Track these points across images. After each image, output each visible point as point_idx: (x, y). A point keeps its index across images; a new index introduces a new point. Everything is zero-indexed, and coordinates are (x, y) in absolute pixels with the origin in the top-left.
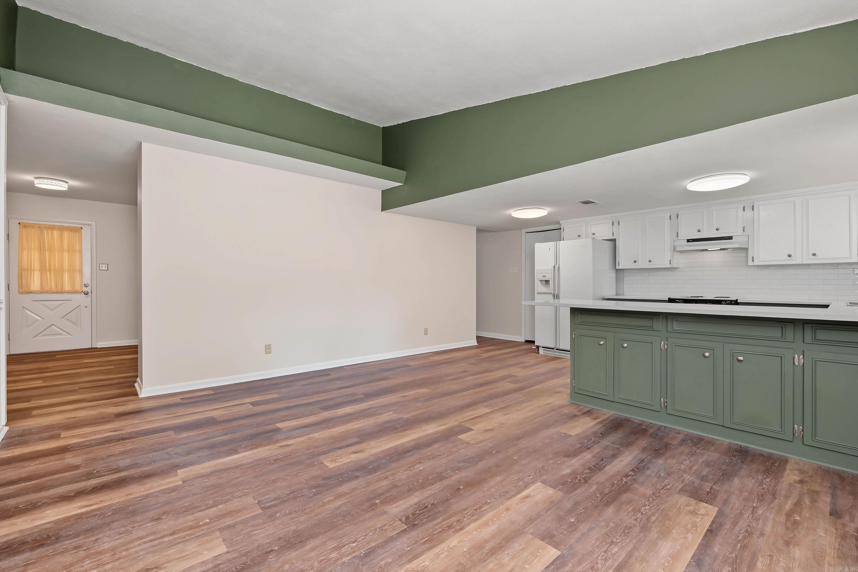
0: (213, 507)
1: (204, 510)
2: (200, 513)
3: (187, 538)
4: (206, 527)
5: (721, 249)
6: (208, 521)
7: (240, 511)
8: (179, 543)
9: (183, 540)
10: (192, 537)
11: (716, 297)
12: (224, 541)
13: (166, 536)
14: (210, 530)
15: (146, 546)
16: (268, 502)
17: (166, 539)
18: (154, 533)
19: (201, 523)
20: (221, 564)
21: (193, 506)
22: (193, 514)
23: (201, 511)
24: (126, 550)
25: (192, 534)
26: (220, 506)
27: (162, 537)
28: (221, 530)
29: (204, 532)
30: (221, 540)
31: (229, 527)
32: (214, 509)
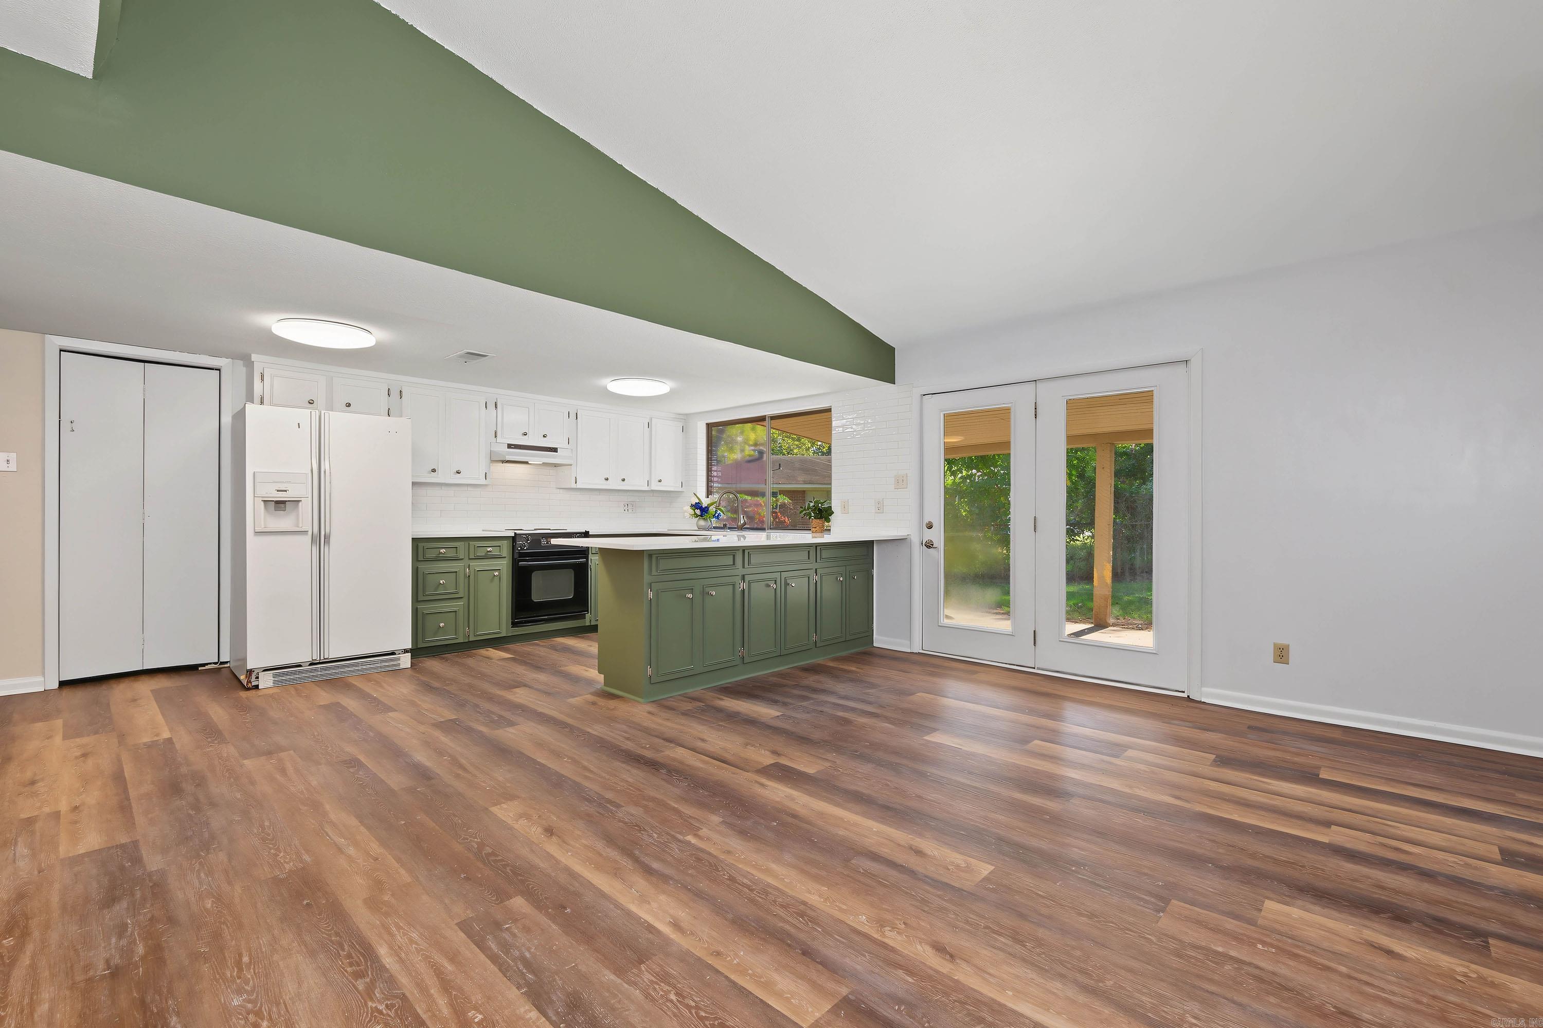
0: (1232, 958)
1: (1249, 964)
2: (1263, 964)
3: (1308, 948)
4: (1268, 940)
5: (544, 464)
6: (1260, 946)
7: (1199, 923)
8: (1325, 950)
9: (1317, 950)
10: (1301, 944)
11: (535, 530)
12: (1261, 910)
13: (1341, 974)
14: (1268, 932)
15: (1382, 984)
16: (1146, 902)
17: (1343, 969)
18: (1362, 993)
19: (1274, 950)
20: (1286, 896)
21: (1263, 986)
22: (1274, 973)
23: (1257, 967)
24: (1419, 1002)
25: (1298, 947)
26: (1220, 949)
27: (1350, 977)
28: (1252, 922)
29: (1278, 937)
30: (1263, 913)
31: (1237, 917)
32: (1233, 953)
